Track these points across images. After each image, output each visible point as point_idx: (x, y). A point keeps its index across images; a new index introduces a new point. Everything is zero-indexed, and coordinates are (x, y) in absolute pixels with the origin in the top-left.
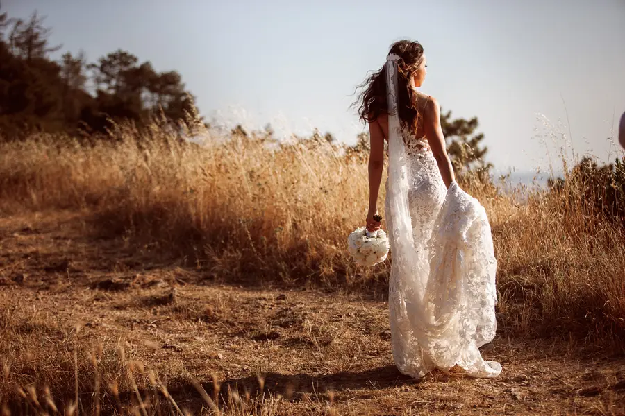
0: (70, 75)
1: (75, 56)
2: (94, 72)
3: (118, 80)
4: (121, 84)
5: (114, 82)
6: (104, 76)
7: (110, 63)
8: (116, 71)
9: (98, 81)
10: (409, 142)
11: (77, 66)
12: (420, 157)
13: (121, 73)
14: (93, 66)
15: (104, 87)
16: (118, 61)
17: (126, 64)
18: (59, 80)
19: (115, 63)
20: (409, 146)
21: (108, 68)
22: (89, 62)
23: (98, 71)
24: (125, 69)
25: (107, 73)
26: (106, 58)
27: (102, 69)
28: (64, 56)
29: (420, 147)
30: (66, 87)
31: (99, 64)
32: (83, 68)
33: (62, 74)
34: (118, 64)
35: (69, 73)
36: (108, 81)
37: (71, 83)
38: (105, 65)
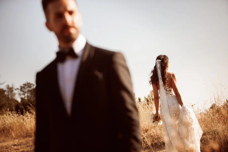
0: (9, 93)
1: (10, 86)
2: (18, 91)
3: (28, 94)
4: (29, 95)
5: (26, 95)
6: (22, 93)
7: (24, 87)
8: (26, 90)
9: (20, 94)
10: (166, 89)
11: (12, 89)
12: (171, 94)
13: (29, 91)
14: (18, 89)
15: (23, 96)
16: (27, 86)
17: (30, 87)
18: (5, 95)
19: (25, 87)
20: (167, 91)
21: (23, 89)
22: (16, 88)
23: (20, 91)
24: (30, 89)
25: (23, 91)
26: (22, 86)
27: (21, 90)
28: (6, 86)
29: (170, 91)
30: (8, 98)
31: (20, 88)
32: (14, 90)
33: (6, 93)
34: (27, 87)
35: (8, 92)
36: (24, 94)
37: (10, 96)
38: (22, 88)
